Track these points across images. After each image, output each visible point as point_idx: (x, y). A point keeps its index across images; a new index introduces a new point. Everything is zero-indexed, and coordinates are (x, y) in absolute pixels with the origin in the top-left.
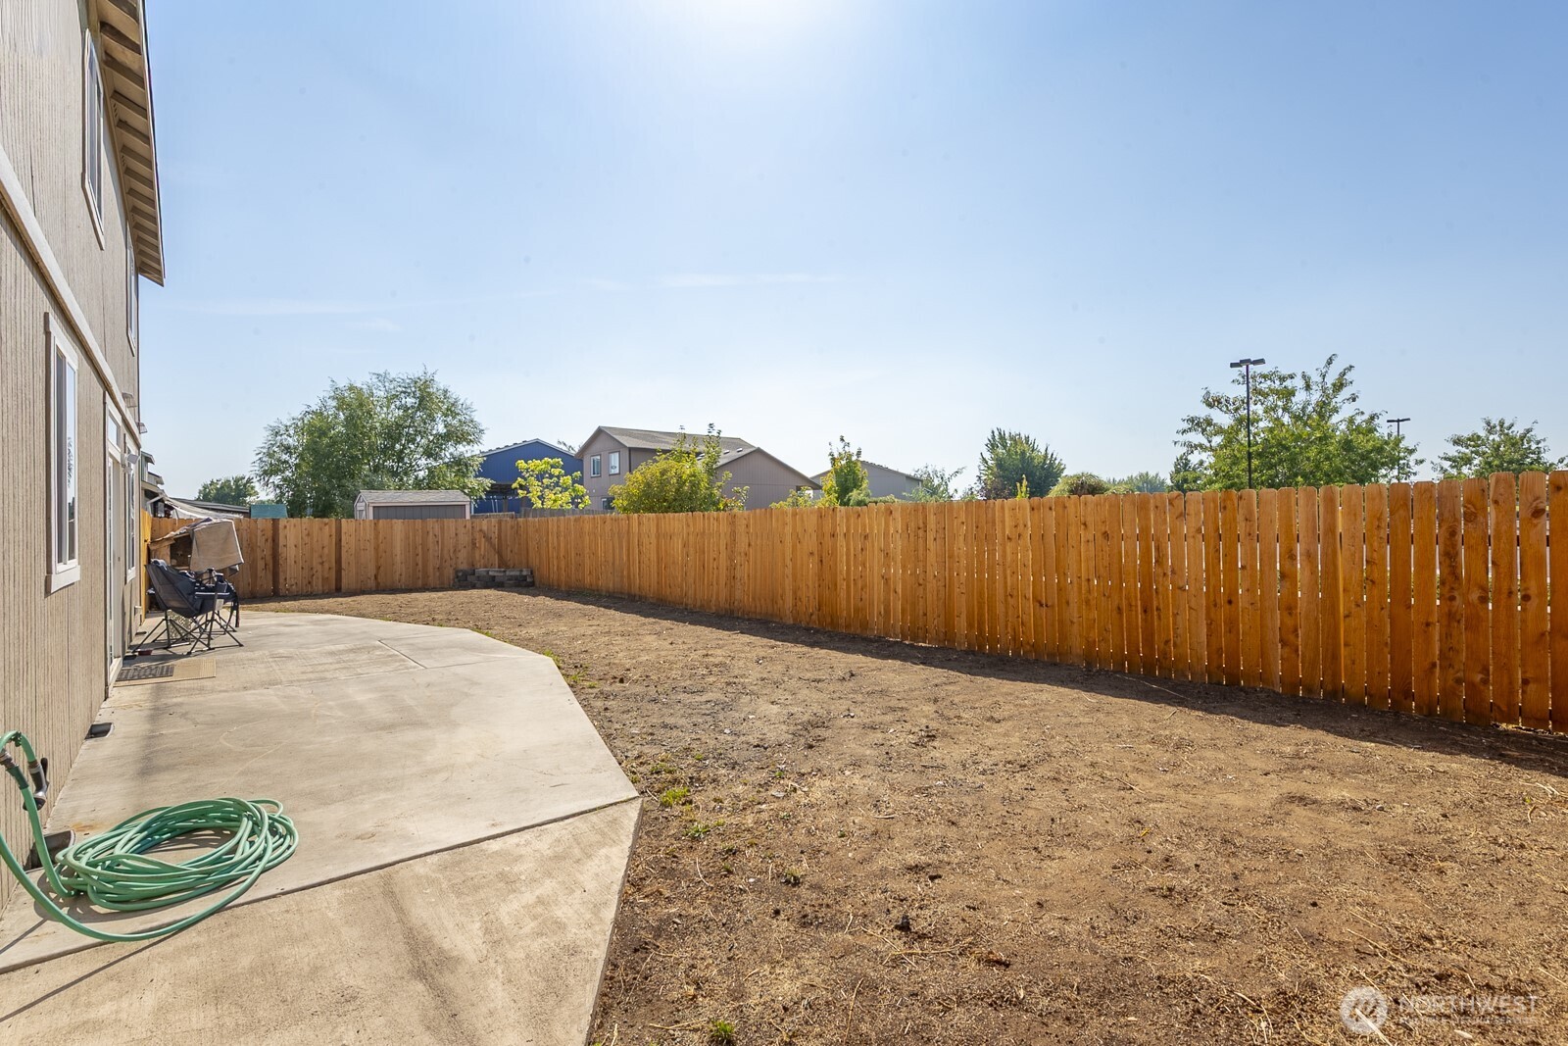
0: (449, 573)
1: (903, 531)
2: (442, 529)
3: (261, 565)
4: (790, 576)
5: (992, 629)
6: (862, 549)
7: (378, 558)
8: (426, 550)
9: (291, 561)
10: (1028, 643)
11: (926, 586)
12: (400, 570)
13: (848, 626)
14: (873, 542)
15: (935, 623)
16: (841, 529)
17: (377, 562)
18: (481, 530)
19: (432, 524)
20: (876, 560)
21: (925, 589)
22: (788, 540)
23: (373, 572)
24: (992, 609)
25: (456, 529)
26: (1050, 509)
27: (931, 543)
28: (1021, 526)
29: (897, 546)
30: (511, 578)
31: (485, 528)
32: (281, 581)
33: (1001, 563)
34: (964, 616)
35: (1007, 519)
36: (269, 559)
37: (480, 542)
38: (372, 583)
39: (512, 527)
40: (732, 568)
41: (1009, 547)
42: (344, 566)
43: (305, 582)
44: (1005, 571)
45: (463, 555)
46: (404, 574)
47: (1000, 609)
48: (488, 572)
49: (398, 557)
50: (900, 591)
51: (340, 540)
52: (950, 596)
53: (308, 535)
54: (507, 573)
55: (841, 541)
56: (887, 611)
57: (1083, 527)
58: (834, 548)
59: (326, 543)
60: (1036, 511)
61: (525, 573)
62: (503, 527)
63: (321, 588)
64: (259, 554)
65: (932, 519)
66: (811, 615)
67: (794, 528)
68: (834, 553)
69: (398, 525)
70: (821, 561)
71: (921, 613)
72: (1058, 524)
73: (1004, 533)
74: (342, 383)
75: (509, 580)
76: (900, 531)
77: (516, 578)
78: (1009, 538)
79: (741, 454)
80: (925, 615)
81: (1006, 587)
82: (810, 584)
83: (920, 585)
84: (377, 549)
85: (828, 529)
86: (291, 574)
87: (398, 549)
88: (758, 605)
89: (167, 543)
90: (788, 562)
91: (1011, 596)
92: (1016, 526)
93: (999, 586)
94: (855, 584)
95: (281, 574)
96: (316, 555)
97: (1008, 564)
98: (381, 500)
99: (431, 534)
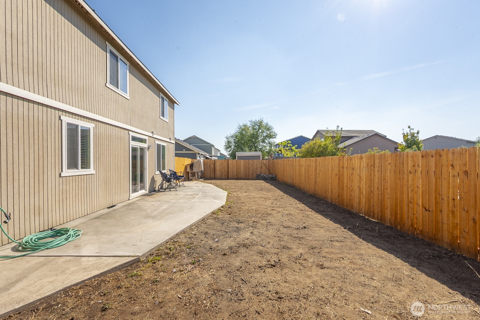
0: (255, 175)
1: (366, 167)
2: (253, 162)
3: (212, 171)
4: (330, 183)
5: (402, 218)
6: (352, 174)
7: (237, 170)
8: (249, 169)
9: (218, 170)
10: (418, 229)
11: (374, 192)
12: (242, 174)
13: (347, 206)
14: (355, 171)
15: (377, 210)
16: (345, 166)
17: (237, 171)
18: (264, 163)
19: (251, 161)
20: (356, 179)
21: (373, 194)
22: (330, 168)
23: (236, 174)
24: (401, 208)
25: (257, 163)
26: (432, 156)
27: (376, 173)
28: (416, 166)
29: (364, 174)
30: (269, 177)
31: (265, 162)
32: (216, 175)
33: (406, 185)
34: (389, 209)
35: (409, 162)
36: (213, 169)
37: (263, 166)
38: (236, 177)
39: (272, 162)
40: (316, 178)
41: (411, 176)
42: (229, 172)
43: (221, 175)
44: (408, 189)
45: (259, 170)
46: (243, 174)
47: (405, 208)
48: (263, 175)
49: (242, 170)
50: (364, 194)
51: (228, 165)
52: (383, 198)
53: (221, 164)
54: (269, 176)
55: (345, 171)
56: (360, 202)
57: (451, 167)
58: (343, 173)
59: (225, 166)
60: (424, 158)
61: (273, 176)
62: (270, 162)
63: (224, 177)
64: (211, 168)
65: (377, 161)
66: (336, 199)
67: (332, 165)
68: (343, 175)
69: (242, 161)
70: (339, 178)
71: (372, 205)
72: (436, 165)
73: (408, 169)
74: (241, 124)
75: (269, 178)
76: (365, 167)
77: (271, 177)
78: (410, 172)
79: (369, 135)
80: (373, 206)
81: (408, 197)
82: (336, 187)
83: (372, 192)
84: (237, 168)
85: (341, 165)
86: (218, 173)
87: (242, 168)
88: (322, 193)
89: (189, 165)
90: (330, 178)
91: (411, 203)
92: (414, 166)
93: (405, 197)
94: (349, 189)
95: (216, 173)
96: (223, 169)
97: (409, 186)
98: (239, 154)
99: (250, 164)
